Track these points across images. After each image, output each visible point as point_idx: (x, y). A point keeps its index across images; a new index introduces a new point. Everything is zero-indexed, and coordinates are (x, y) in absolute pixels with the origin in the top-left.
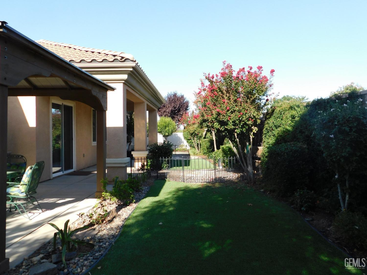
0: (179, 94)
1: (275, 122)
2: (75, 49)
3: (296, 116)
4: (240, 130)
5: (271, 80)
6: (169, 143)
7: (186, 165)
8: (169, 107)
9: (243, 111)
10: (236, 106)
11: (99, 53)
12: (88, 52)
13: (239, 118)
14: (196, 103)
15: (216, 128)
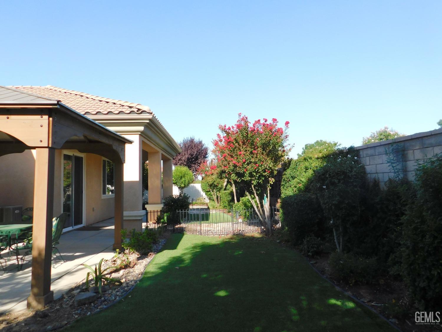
0: (196, 140)
1: (291, 173)
2: (88, 98)
3: (309, 168)
4: (257, 181)
5: (286, 131)
6: (186, 195)
7: (203, 220)
8: (185, 154)
9: (259, 163)
10: (252, 157)
11: (114, 103)
12: (101, 102)
13: (255, 169)
14: (214, 152)
15: (233, 180)
